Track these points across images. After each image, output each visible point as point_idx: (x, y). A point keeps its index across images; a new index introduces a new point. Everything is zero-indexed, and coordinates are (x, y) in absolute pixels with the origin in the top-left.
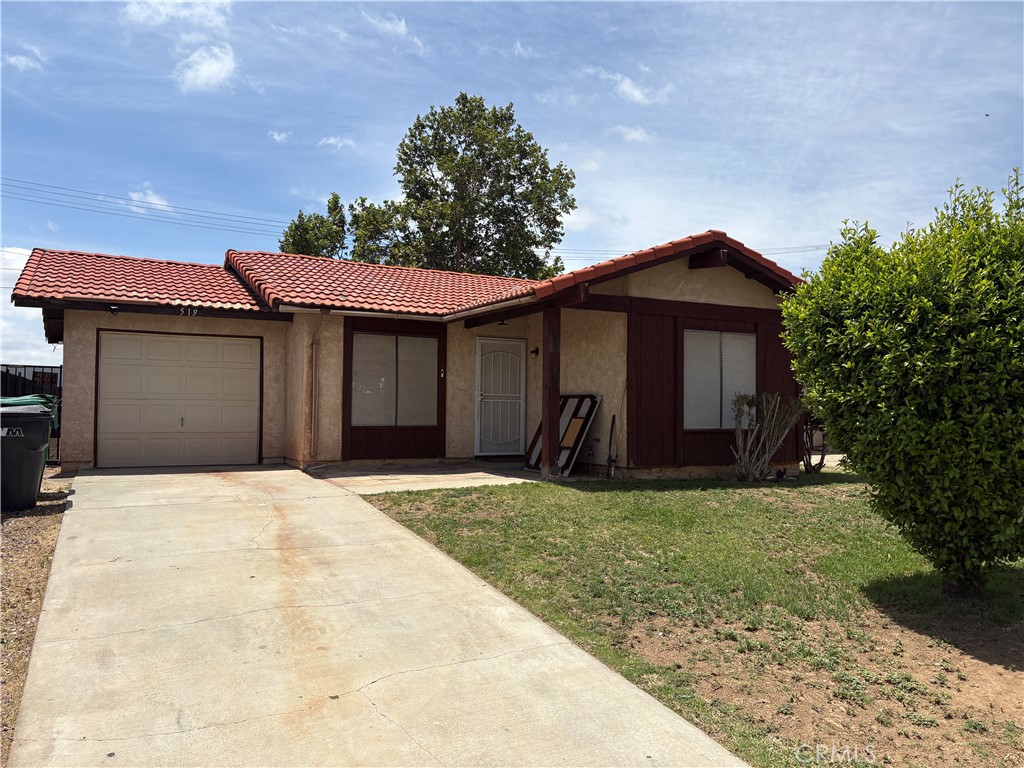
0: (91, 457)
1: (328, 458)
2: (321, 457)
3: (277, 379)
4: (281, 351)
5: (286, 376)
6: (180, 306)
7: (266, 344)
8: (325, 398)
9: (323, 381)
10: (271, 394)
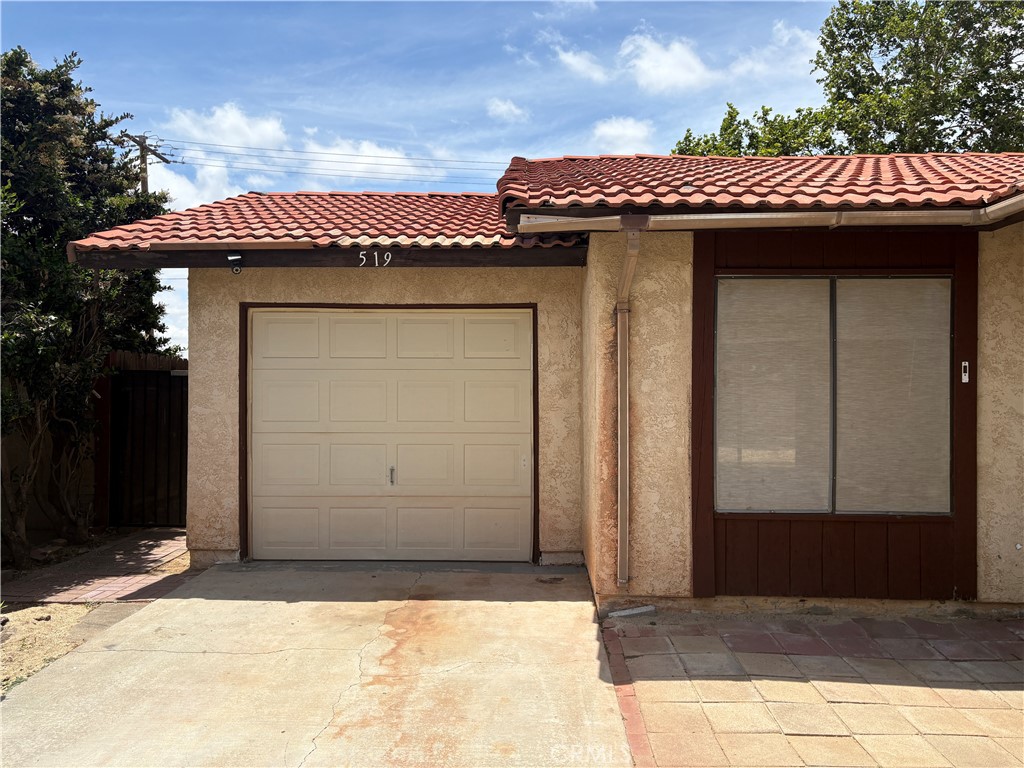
0: (234, 542)
1: (660, 588)
2: (642, 588)
3: (565, 389)
4: (573, 331)
5: (581, 383)
6: (356, 247)
7: (542, 319)
8: (649, 442)
9: (642, 402)
10: (551, 422)
